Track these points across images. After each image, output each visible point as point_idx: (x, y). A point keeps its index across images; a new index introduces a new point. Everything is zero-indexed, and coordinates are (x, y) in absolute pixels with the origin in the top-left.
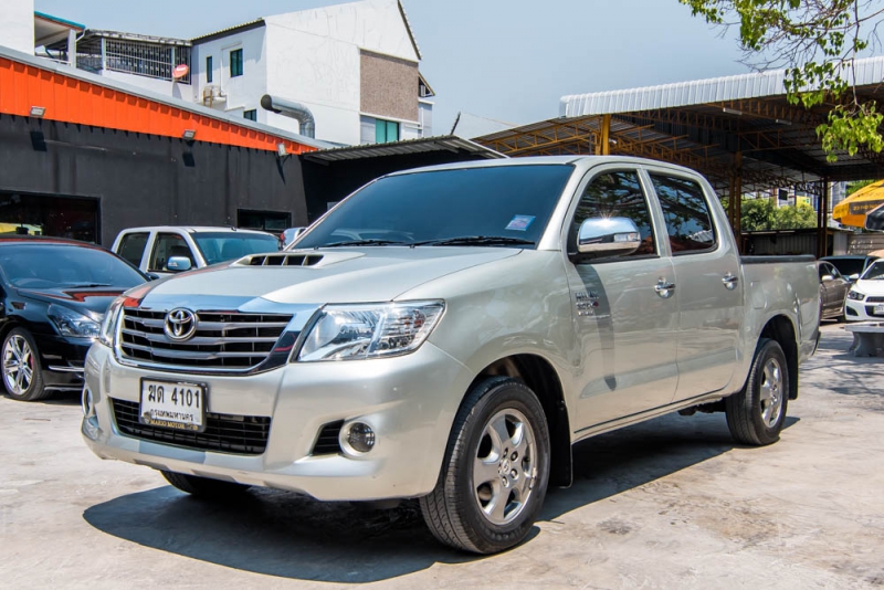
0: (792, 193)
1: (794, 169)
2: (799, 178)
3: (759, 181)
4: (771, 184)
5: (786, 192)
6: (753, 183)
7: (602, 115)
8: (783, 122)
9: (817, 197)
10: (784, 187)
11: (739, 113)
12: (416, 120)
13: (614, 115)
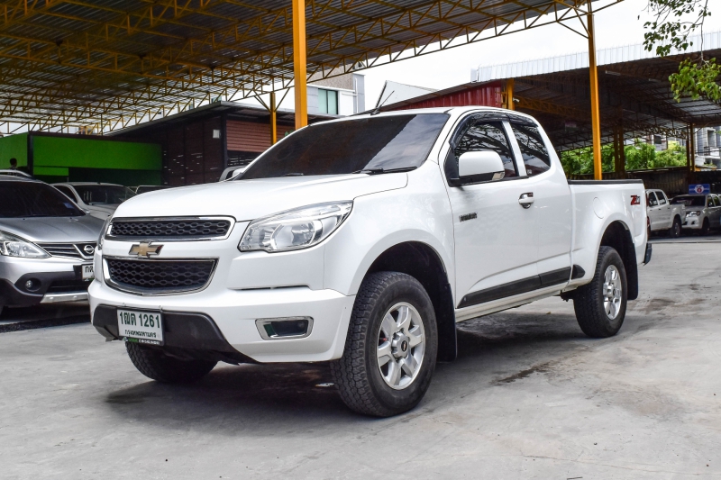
0: (664, 138)
1: (665, 118)
2: (670, 126)
3: (637, 129)
4: (647, 131)
5: (659, 138)
6: (632, 131)
7: (506, 79)
8: (654, 80)
9: (685, 140)
10: (658, 133)
11: (619, 74)
12: (352, 89)
13: (516, 79)
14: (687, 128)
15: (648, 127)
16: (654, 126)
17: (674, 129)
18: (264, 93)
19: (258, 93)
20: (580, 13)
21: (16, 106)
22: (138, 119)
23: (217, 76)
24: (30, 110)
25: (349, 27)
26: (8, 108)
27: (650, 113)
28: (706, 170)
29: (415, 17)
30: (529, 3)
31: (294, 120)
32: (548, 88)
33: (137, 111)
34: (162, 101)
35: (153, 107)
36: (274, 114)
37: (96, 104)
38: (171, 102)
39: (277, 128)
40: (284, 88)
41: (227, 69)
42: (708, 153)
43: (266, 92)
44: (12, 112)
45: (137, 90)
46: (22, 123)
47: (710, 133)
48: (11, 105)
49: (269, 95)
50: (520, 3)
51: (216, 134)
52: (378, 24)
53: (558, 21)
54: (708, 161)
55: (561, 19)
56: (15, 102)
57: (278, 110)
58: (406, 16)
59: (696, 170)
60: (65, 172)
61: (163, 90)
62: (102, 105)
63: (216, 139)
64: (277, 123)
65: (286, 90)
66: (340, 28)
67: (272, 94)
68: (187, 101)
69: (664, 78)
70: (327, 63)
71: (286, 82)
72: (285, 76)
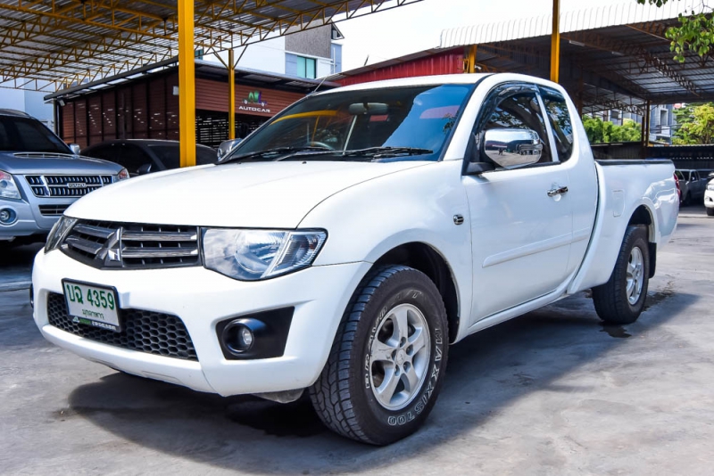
0: (620, 114)
1: (624, 94)
2: (628, 101)
3: (596, 104)
4: (605, 106)
5: (616, 113)
6: (591, 106)
7: (469, 46)
8: (618, 54)
9: (641, 117)
10: (615, 108)
11: (582, 45)
12: (330, 57)
13: (480, 46)
14: (644, 105)
15: (607, 102)
16: (613, 102)
17: (631, 106)
18: (222, 49)
19: (217, 49)
21: (42, 63)
22: (104, 74)
23: (170, 29)
24: (57, 69)
26: (35, 65)
27: (609, 88)
28: (659, 146)
32: (511, 57)
33: (103, 66)
34: (126, 56)
35: (118, 62)
36: (233, 73)
38: (134, 57)
39: (235, 87)
40: (242, 45)
42: (660, 131)
43: (226, 49)
44: (39, 70)
45: (93, 42)
46: (50, 80)
47: (663, 112)
48: (37, 63)
49: (227, 52)
51: (177, 91)
54: (658, 138)
56: (41, 60)
57: (236, 68)
59: (650, 145)
61: (117, 42)
64: (236, 82)
65: (244, 47)
67: (231, 51)
69: (628, 52)
70: (285, 19)
71: (244, 39)
72: (244, 32)
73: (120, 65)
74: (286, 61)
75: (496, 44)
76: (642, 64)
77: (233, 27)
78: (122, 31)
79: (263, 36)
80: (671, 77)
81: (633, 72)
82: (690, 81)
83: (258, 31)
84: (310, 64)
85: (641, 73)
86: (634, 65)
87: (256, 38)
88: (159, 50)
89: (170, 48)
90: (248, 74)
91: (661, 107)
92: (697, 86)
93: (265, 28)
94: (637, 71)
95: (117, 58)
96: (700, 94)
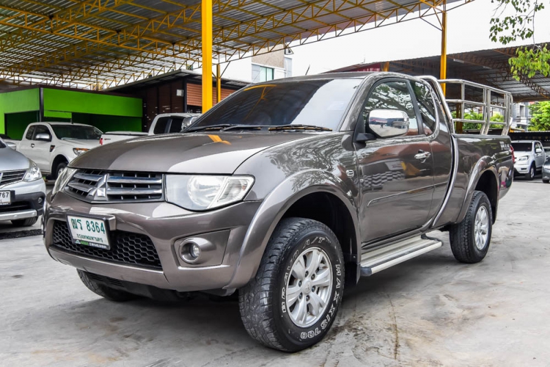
7: (384, 63)
8: (487, 67)
11: (463, 62)
12: (283, 67)
13: (391, 62)
20: (437, 11)
22: (126, 80)
23: (176, 50)
25: (268, 16)
28: (518, 131)
29: (316, 10)
30: (401, 3)
31: (201, 80)
33: (126, 74)
34: (143, 68)
35: (137, 72)
36: (219, 80)
37: (93, 67)
38: (149, 69)
39: (220, 90)
40: (226, 62)
41: (183, 44)
42: (519, 120)
43: (214, 64)
45: (122, 59)
47: (521, 107)
49: (216, 66)
50: (394, 3)
51: (179, 93)
52: (289, 15)
53: (420, 17)
54: (518, 126)
55: (422, 16)
58: (309, 9)
60: (69, 116)
61: (139, 59)
62: (97, 69)
63: (179, 97)
64: (222, 87)
65: (228, 63)
66: (263, 17)
67: (218, 66)
68: (160, 68)
69: (495, 66)
70: (256, 45)
71: (228, 57)
72: (227, 52)
73: (138, 74)
74: (253, 70)
75: (403, 61)
76: (504, 75)
77: (220, 49)
78: (143, 52)
79: (241, 55)
80: (526, 83)
81: (498, 79)
82: (539, 86)
83: (238, 51)
84: (270, 72)
85: (504, 81)
86: (499, 75)
87: (236, 56)
88: (166, 64)
89: (174, 63)
90: (229, 81)
91: (520, 104)
92: (544, 90)
93: (243, 50)
94: (501, 79)
95: (136, 69)
96: (546, 95)
